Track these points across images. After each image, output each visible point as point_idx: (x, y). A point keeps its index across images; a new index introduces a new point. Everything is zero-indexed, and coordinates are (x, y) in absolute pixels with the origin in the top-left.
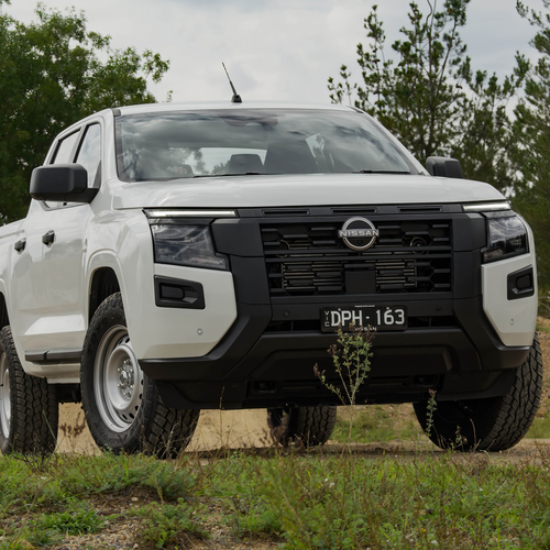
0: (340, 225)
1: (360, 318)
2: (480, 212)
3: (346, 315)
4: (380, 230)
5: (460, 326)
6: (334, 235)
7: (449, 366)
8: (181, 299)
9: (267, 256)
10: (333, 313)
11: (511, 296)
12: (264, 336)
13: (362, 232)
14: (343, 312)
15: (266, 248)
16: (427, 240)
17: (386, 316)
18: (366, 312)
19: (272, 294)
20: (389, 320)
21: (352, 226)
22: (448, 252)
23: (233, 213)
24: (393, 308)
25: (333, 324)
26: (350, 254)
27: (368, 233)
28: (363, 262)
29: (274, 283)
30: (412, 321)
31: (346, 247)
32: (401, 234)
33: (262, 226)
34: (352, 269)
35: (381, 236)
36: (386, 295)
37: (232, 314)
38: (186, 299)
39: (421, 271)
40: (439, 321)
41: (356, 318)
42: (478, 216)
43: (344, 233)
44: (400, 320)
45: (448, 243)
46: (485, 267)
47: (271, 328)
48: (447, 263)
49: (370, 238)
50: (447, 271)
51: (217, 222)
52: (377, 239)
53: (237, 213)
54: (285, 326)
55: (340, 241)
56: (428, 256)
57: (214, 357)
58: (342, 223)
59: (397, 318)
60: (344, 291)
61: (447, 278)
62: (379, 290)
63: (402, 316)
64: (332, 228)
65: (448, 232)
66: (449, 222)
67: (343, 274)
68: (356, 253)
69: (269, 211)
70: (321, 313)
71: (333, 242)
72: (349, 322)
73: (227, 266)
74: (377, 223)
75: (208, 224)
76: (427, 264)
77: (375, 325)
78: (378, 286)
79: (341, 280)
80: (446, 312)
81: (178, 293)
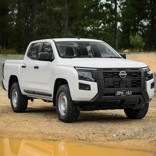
0: (119, 73)
1: (123, 93)
5: (142, 95)
8: (85, 88)
9: (104, 79)
10: (117, 92)
11: (151, 88)
12: (103, 97)
15: (104, 77)
16: (136, 76)
17: (128, 93)
21: (122, 73)
22: (140, 79)
24: (129, 91)
26: (120, 79)
28: (123, 81)
29: (105, 85)
30: (133, 94)
31: (120, 77)
32: (131, 75)
33: (103, 72)
34: (121, 82)
35: (128, 75)
37: (97, 92)
40: (138, 94)
41: (122, 93)
42: (145, 71)
43: (120, 74)
45: (140, 77)
46: (147, 82)
47: (106, 95)
48: (140, 81)
50: (140, 83)
51: (93, 71)
53: (97, 69)
55: (119, 76)
57: (92, 101)
58: (119, 72)
59: (130, 93)
60: (119, 87)
61: (140, 84)
62: (127, 87)
63: (131, 93)
64: (117, 73)
65: (140, 74)
66: (140, 72)
67: (119, 83)
68: (122, 79)
70: (115, 92)
72: (120, 94)
73: (95, 81)
74: (126, 72)
75: (91, 71)
76: (136, 81)
77: (126, 94)
78: (126, 86)
79: (119, 85)
80: (140, 92)
81: (84, 87)
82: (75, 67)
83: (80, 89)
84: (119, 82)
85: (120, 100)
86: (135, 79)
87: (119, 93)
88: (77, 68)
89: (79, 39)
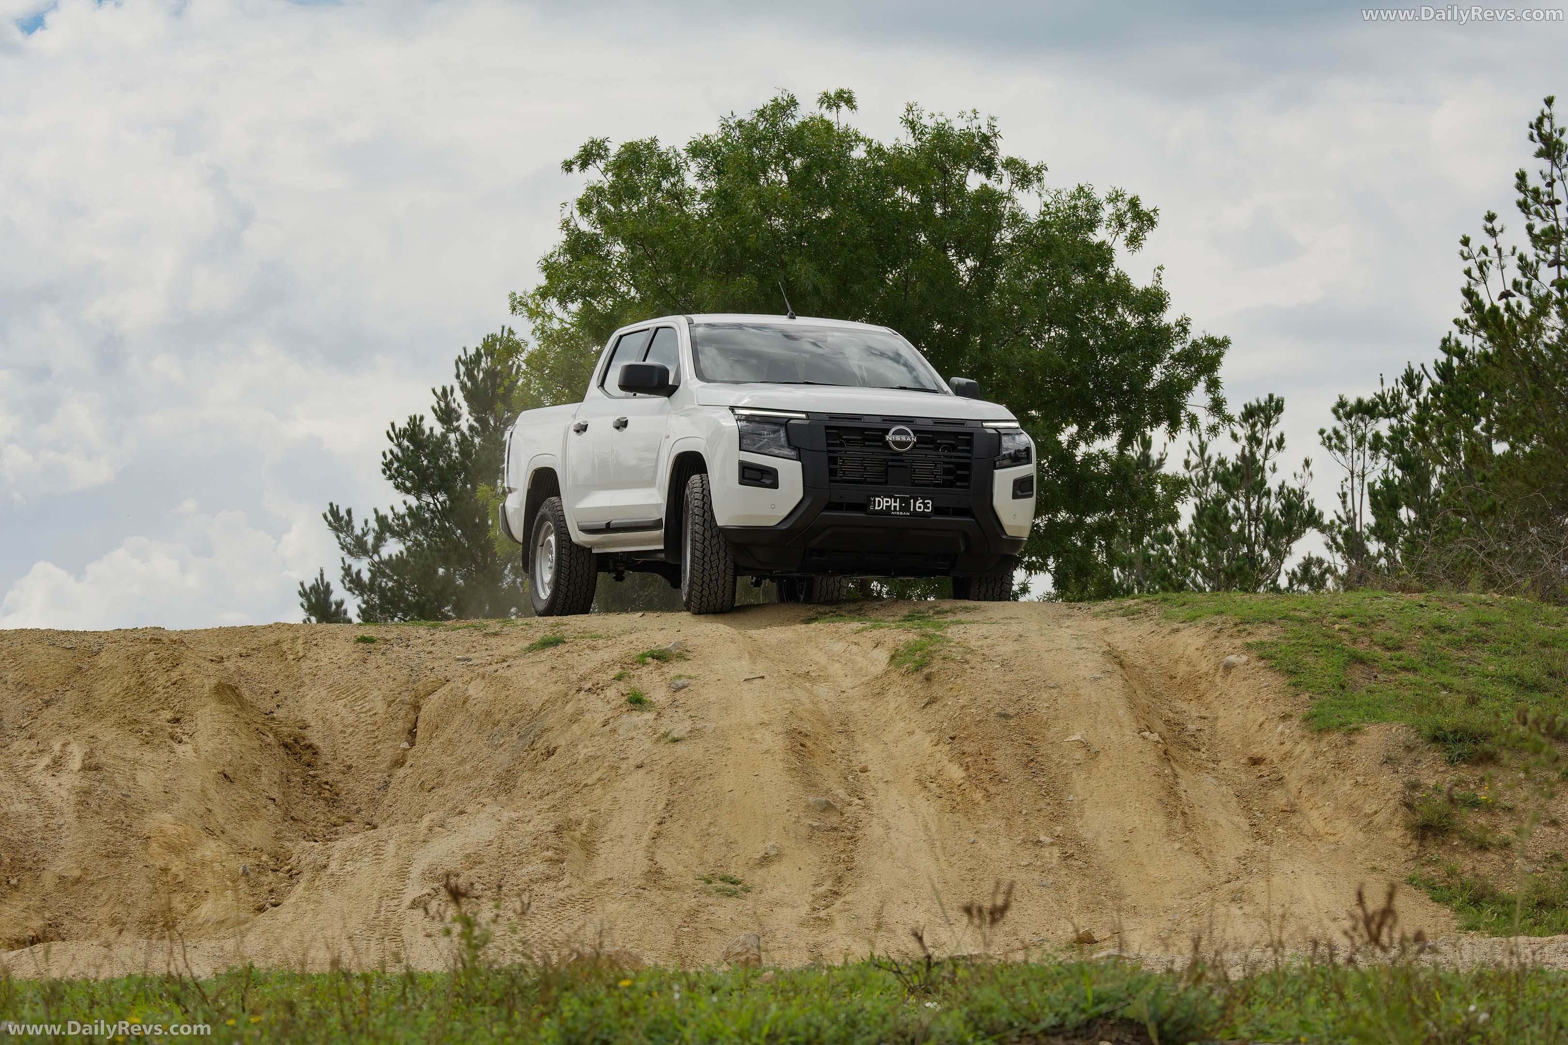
0: (887, 431)
1: (897, 504)
2: (996, 429)
3: (887, 502)
4: (918, 437)
5: (973, 517)
6: (882, 439)
7: (962, 549)
8: (759, 480)
9: (829, 452)
10: (877, 499)
11: (1015, 496)
12: (823, 514)
13: (903, 438)
14: (885, 499)
15: (829, 445)
16: (953, 448)
17: (918, 505)
18: (902, 500)
19: (831, 481)
20: (920, 508)
21: (896, 433)
22: (969, 458)
23: (804, 416)
24: (924, 499)
25: (876, 508)
26: (892, 454)
27: (909, 439)
28: (903, 461)
29: (833, 472)
30: (937, 510)
31: (890, 448)
32: (932, 441)
33: (827, 427)
34: (894, 466)
35: (918, 442)
36: (919, 489)
37: (800, 495)
38: (763, 481)
39: (946, 472)
40: (957, 512)
41: (895, 504)
42: (994, 432)
43: (889, 437)
44: (928, 508)
45: (969, 451)
46: (997, 472)
47: (833, 506)
48: (967, 467)
49: (909, 443)
50: (967, 473)
51: (791, 422)
52: (915, 444)
53: (807, 416)
54: (838, 507)
55: (886, 443)
56: (953, 460)
57: (784, 527)
58: (889, 430)
59: (926, 507)
60: (886, 483)
61: (966, 478)
62: (913, 484)
63: (930, 505)
64: (880, 434)
65: (969, 443)
66: (971, 434)
67: (887, 470)
68: (898, 454)
69: (833, 416)
70: (869, 497)
71: (881, 444)
72: (888, 507)
73: (797, 458)
74: (915, 432)
75: (784, 423)
76: (951, 466)
77: (909, 511)
78: (912, 481)
79: (886, 474)
80: (964, 505)
81: (757, 475)
82: (732, 408)
83: (742, 483)
84: (885, 464)
85: (886, 530)
86: (951, 457)
87: (882, 503)
88: (738, 411)
89: (792, 317)
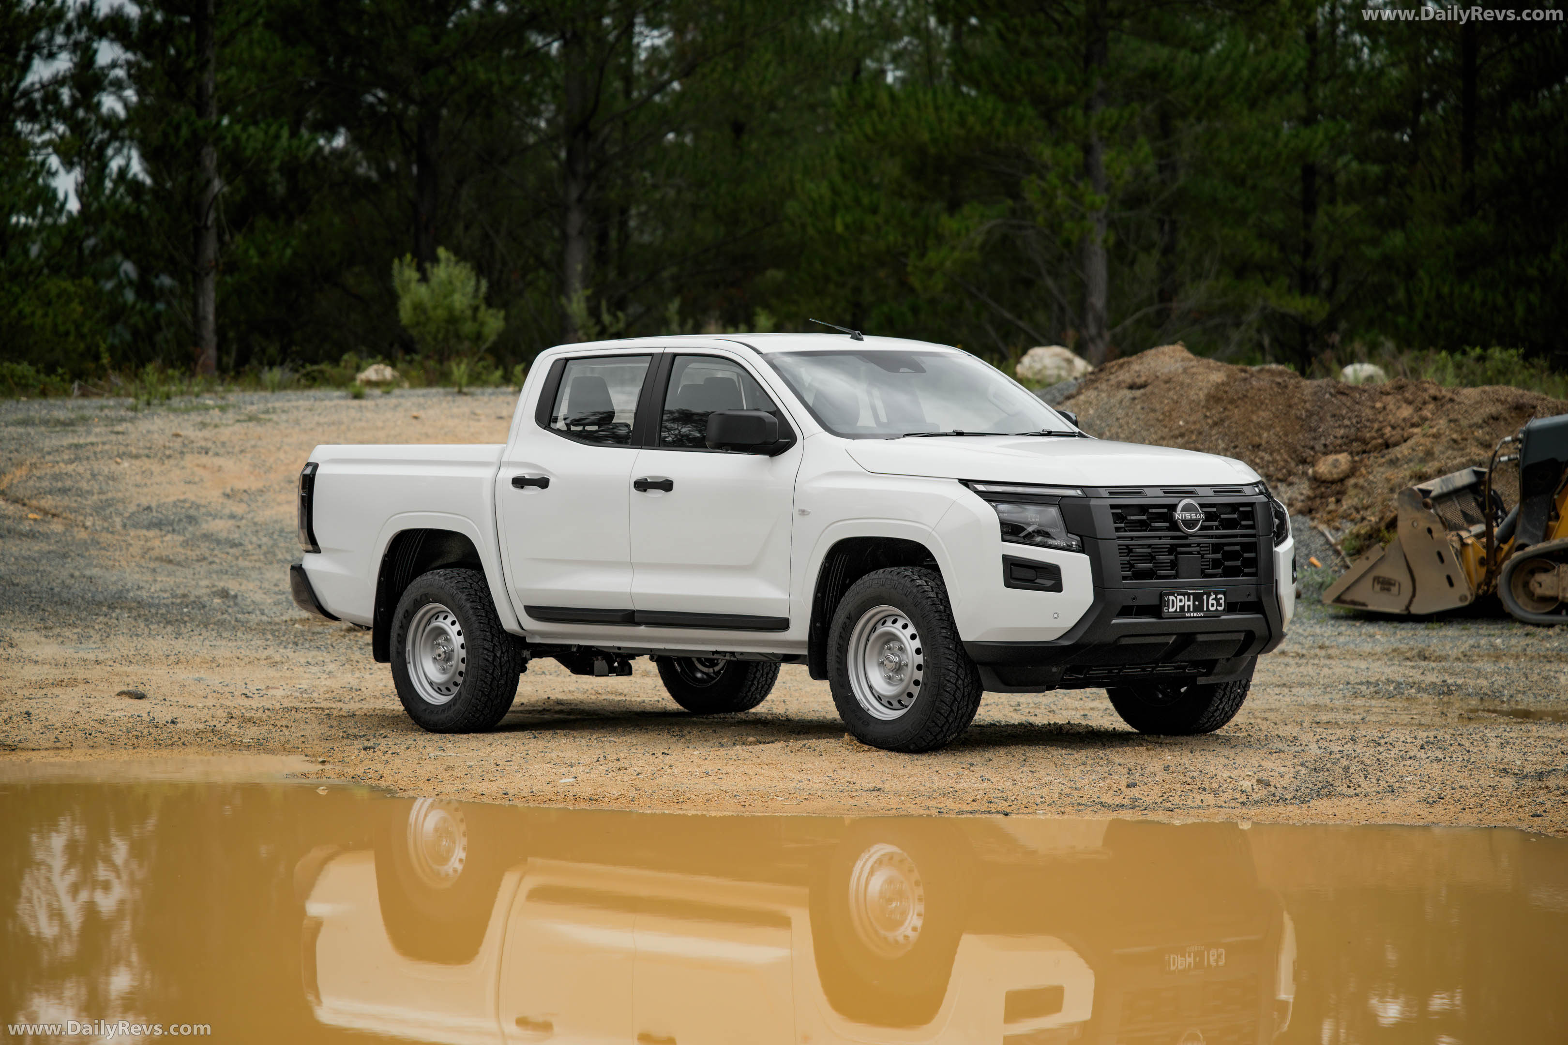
0: (1173, 507)
1: (1191, 603)
3: (1181, 601)
4: (1206, 513)
5: (1262, 612)
6: (1170, 518)
8: (1032, 581)
9: (1118, 538)
10: (1171, 598)
12: (1114, 621)
13: (1192, 515)
14: (1179, 597)
15: (1116, 530)
16: (1234, 524)
17: (1211, 602)
18: (1198, 597)
19: (1124, 578)
20: (1213, 605)
21: (1185, 509)
22: (1253, 536)
23: (1079, 492)
24: (1216, 594)
25: (1171, 610)
26: (1173, 538)
27: (1197, 516)
28: (1189, 545)
29: (1123, 567)
30: (1231, 608)
31: (1178, 529)
32: (1215, 517)
33: (1113, 507)
34: (1182, 553)
35: (1209, 517)
36: (1210, 580)
38: (1038, 581)
40: (1245, 607)
41: (1188, 603)
43: (1178, 515)
44: (1220, 605)
45: (1252, 527)
46: (1277, 550)
47: (1126, 611)
48: (1252, 547)
49: (1198, 520)
50: (1252, 555)
51: (1064, 501)
53: (1083, 491)
54: (1129, 611)
55: (1174, 526)
56: (1238, 540)
57: (1065, 642)
58: (1177, 505)
60: (1178, 576)
61: (1253, 562)
62: (1204, 574)
63: (1222, 601)
64: (1165, 510)
66: (1253, 505)
67: (1176, 558)
68: (1186, 537)
69: (1111, 491)
70: (1161, 596)
71: (1167, 524)
72: (1182, 608)
73: (1081, 550)
74: (1201, 506)
75: (1058, 502)
76: (1238, 548)
77: (1203, 611)
78: (1202, 571)
79: (1174, 565)
80: (1252, 598)
81: (1030, 574)
82: (965, 483)
83: (1008, 584)
84: (1172, 549)
85: (1174, 637)
86: (1235, 536)
87: (1177, 603)
88: (981, 488)
89: (858, 338)
